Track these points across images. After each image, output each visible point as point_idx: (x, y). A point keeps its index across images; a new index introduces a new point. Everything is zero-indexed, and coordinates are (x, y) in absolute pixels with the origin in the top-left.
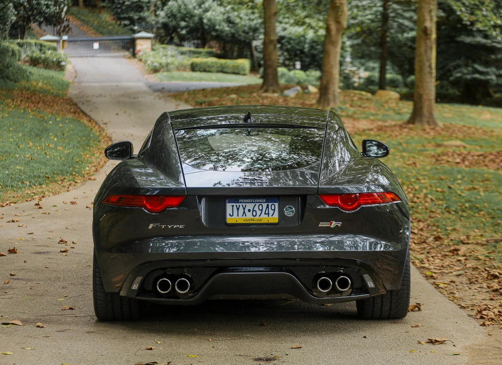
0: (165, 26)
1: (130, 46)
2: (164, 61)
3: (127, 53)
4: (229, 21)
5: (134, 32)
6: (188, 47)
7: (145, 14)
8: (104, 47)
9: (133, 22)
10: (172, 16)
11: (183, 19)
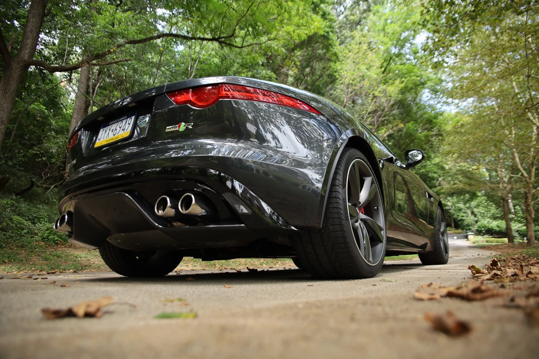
0: (477, 230)
1: (466, 237)
2: (477, 240)
3: (466, 239)
4: (498, 227)
5: (467, 233)
6: (486, 236)
7: (471, 227)
8: (458, 238)
9: (467, 230)
10: (480, 227)
11: (483, 228)
